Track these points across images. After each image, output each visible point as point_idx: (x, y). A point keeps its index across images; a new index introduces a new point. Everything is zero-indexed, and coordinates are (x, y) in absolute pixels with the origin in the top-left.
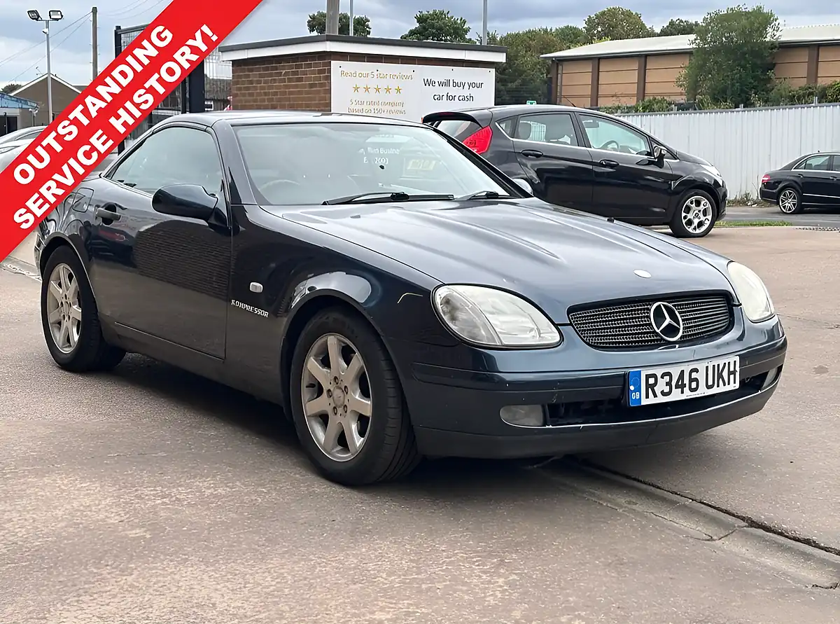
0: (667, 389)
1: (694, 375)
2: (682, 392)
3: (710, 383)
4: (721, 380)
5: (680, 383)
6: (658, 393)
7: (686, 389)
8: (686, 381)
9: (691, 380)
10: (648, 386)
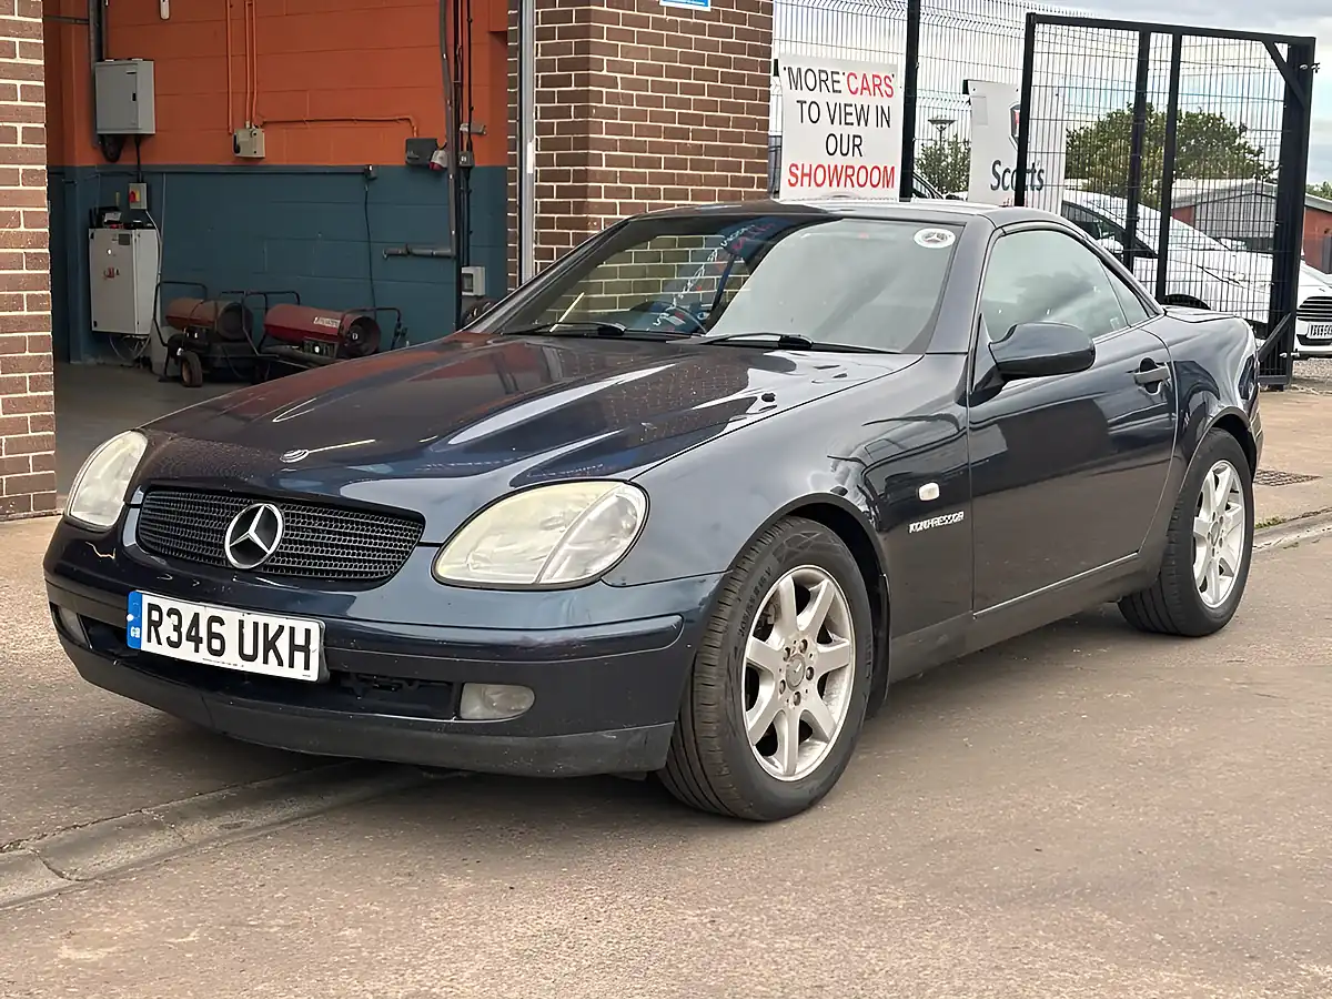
0: (174, 638)
1: (216, 627)
2: (197, 650)
3: (248, 650)
4: (271, 653)
5: (193, 634)
6: (164, 640)
7: (203, 647)
8: (203, 633)
9: (212, 635)
10: (151, 622)
